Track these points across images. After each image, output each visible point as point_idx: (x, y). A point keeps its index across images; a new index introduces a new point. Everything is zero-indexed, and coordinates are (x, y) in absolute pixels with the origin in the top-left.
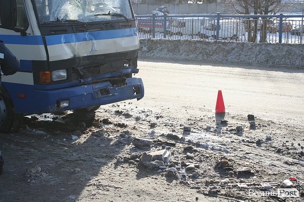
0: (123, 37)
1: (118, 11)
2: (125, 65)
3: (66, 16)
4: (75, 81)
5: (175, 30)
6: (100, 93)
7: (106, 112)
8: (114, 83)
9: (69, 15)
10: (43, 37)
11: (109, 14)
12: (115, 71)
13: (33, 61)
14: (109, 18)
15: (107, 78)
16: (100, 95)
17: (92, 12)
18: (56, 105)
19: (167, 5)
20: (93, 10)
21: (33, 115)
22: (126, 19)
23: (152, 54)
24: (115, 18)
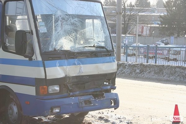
0: (104, 63)
2: (105, 83)
3: (62, 47)
4: (65, 94)
6: (84, 103)
7: (92, 117)
8: (96, 96)
9: (63, 46)
10: (43, 62)
11: (94, 46)
12: (97, 88)
13: (36, 79)
14: (94, 49)
15: (91, 92)
16: (84, 105)
17: (82, 44)
18: (50, 111)
19: (168, 38)
20: (82, 43)
21: (39, 117)
22: (107, 50)
23: (143, 75)
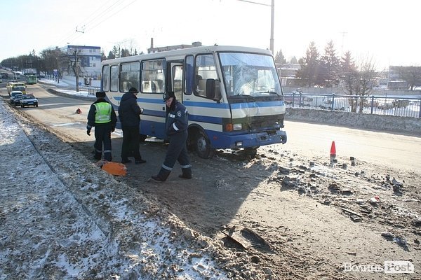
0: (276, 106)
1: (274, 91)
2: (276, 123)
3: (243, 92)
4: (246, 131)
5: (306, 103)
6: (260, 139)
7: (263, 150)
8: (269, 133)
10: (229, 105)
11: (268, 92)
12: (270, 126)
14: (268, 94)
15: (265, 130)
17: (258, 90)
18: (235, 144)
19: (302, 88)
21: (221, 150)
22: (278, 95)
24: (272, 95)
